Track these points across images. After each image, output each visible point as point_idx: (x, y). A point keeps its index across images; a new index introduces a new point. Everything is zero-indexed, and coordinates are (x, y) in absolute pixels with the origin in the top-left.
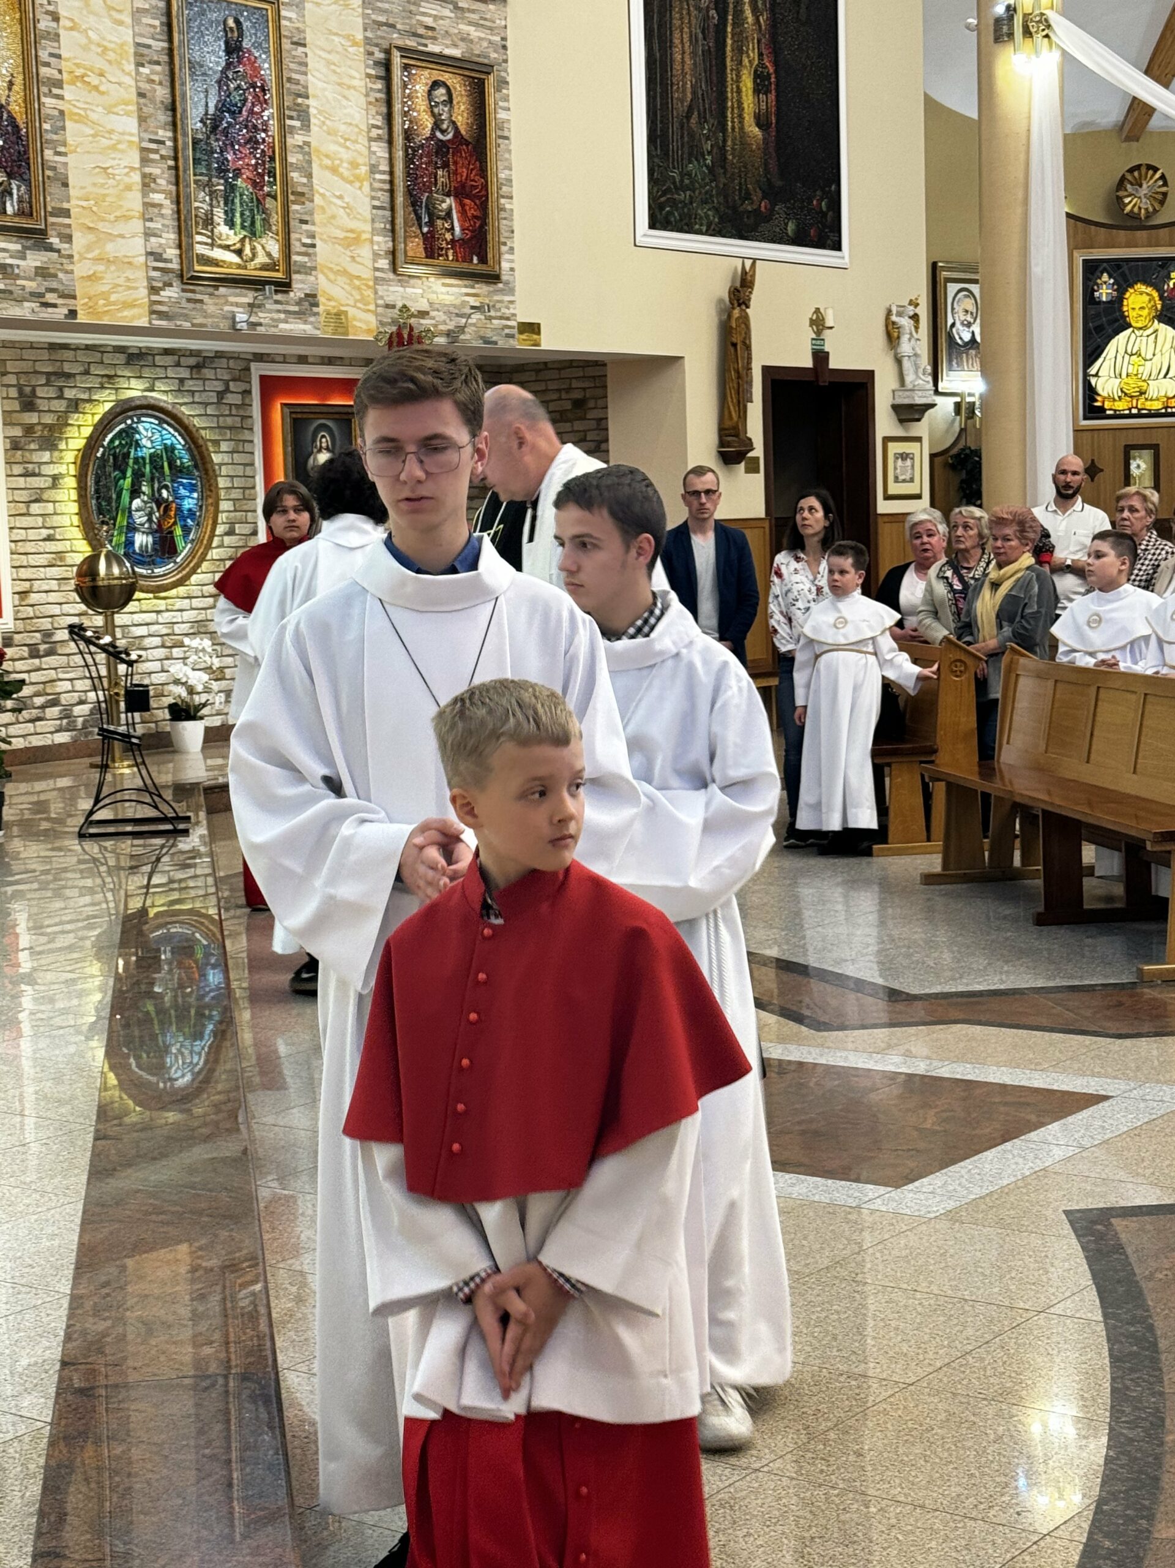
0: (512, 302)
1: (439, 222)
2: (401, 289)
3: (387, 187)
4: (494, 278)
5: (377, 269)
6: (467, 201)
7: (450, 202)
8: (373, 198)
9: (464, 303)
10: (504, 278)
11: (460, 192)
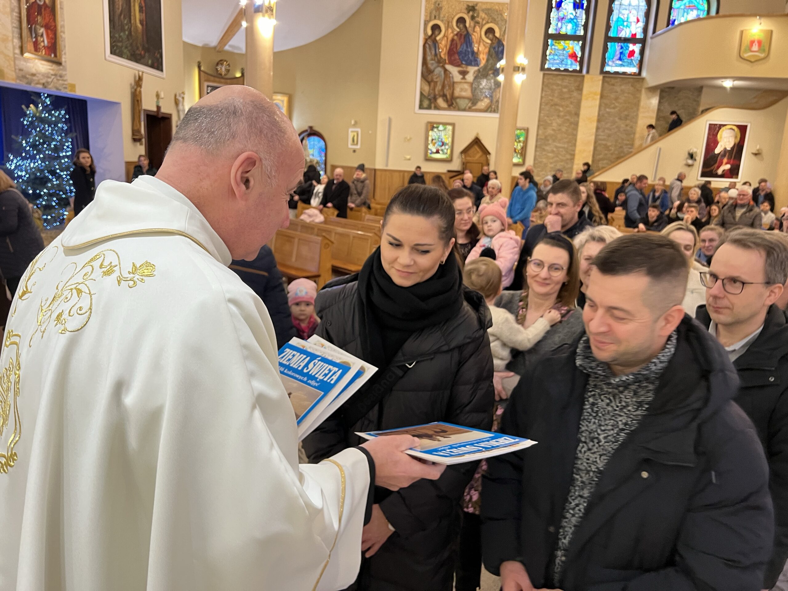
0: (66, 74)
1: (39, 38)
2: (25, 64)
3: (18, 19)
4: (59, 63)
5: (14, 54)
6: (49, 31)
7: (42, 30)
8: (12, 23)
9: (49, 73)
10: (63, 64)
11: (47, 27)
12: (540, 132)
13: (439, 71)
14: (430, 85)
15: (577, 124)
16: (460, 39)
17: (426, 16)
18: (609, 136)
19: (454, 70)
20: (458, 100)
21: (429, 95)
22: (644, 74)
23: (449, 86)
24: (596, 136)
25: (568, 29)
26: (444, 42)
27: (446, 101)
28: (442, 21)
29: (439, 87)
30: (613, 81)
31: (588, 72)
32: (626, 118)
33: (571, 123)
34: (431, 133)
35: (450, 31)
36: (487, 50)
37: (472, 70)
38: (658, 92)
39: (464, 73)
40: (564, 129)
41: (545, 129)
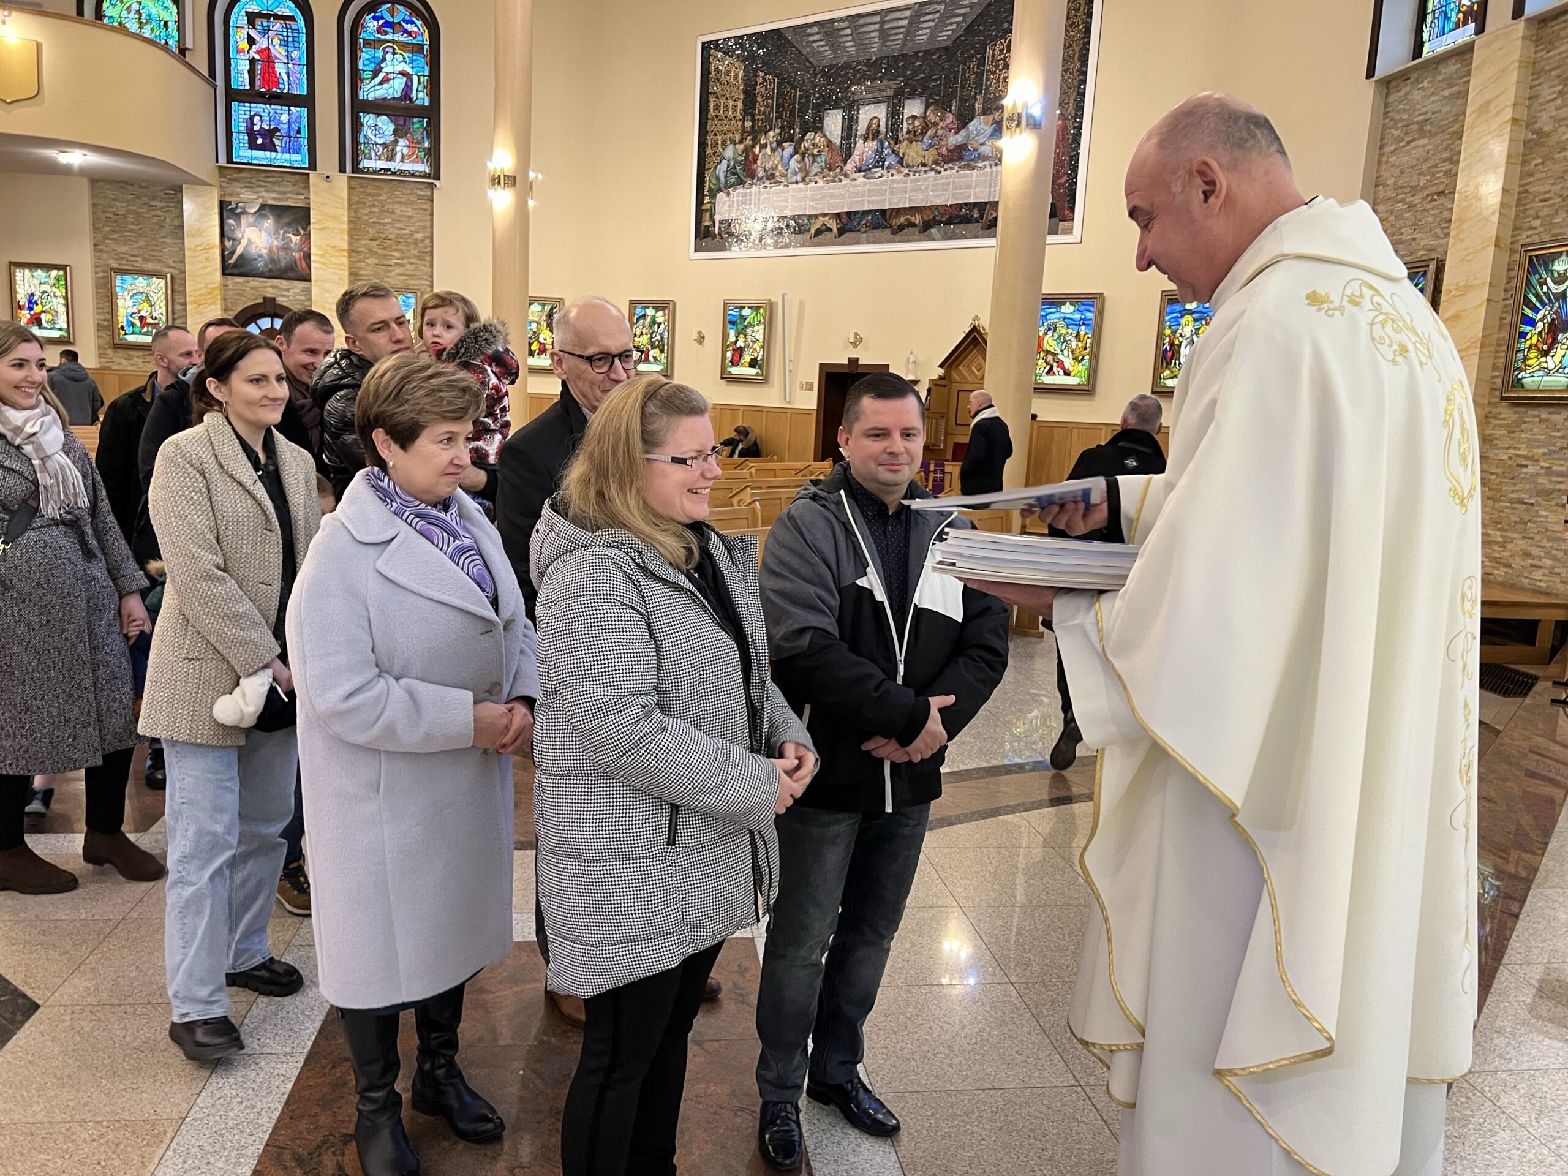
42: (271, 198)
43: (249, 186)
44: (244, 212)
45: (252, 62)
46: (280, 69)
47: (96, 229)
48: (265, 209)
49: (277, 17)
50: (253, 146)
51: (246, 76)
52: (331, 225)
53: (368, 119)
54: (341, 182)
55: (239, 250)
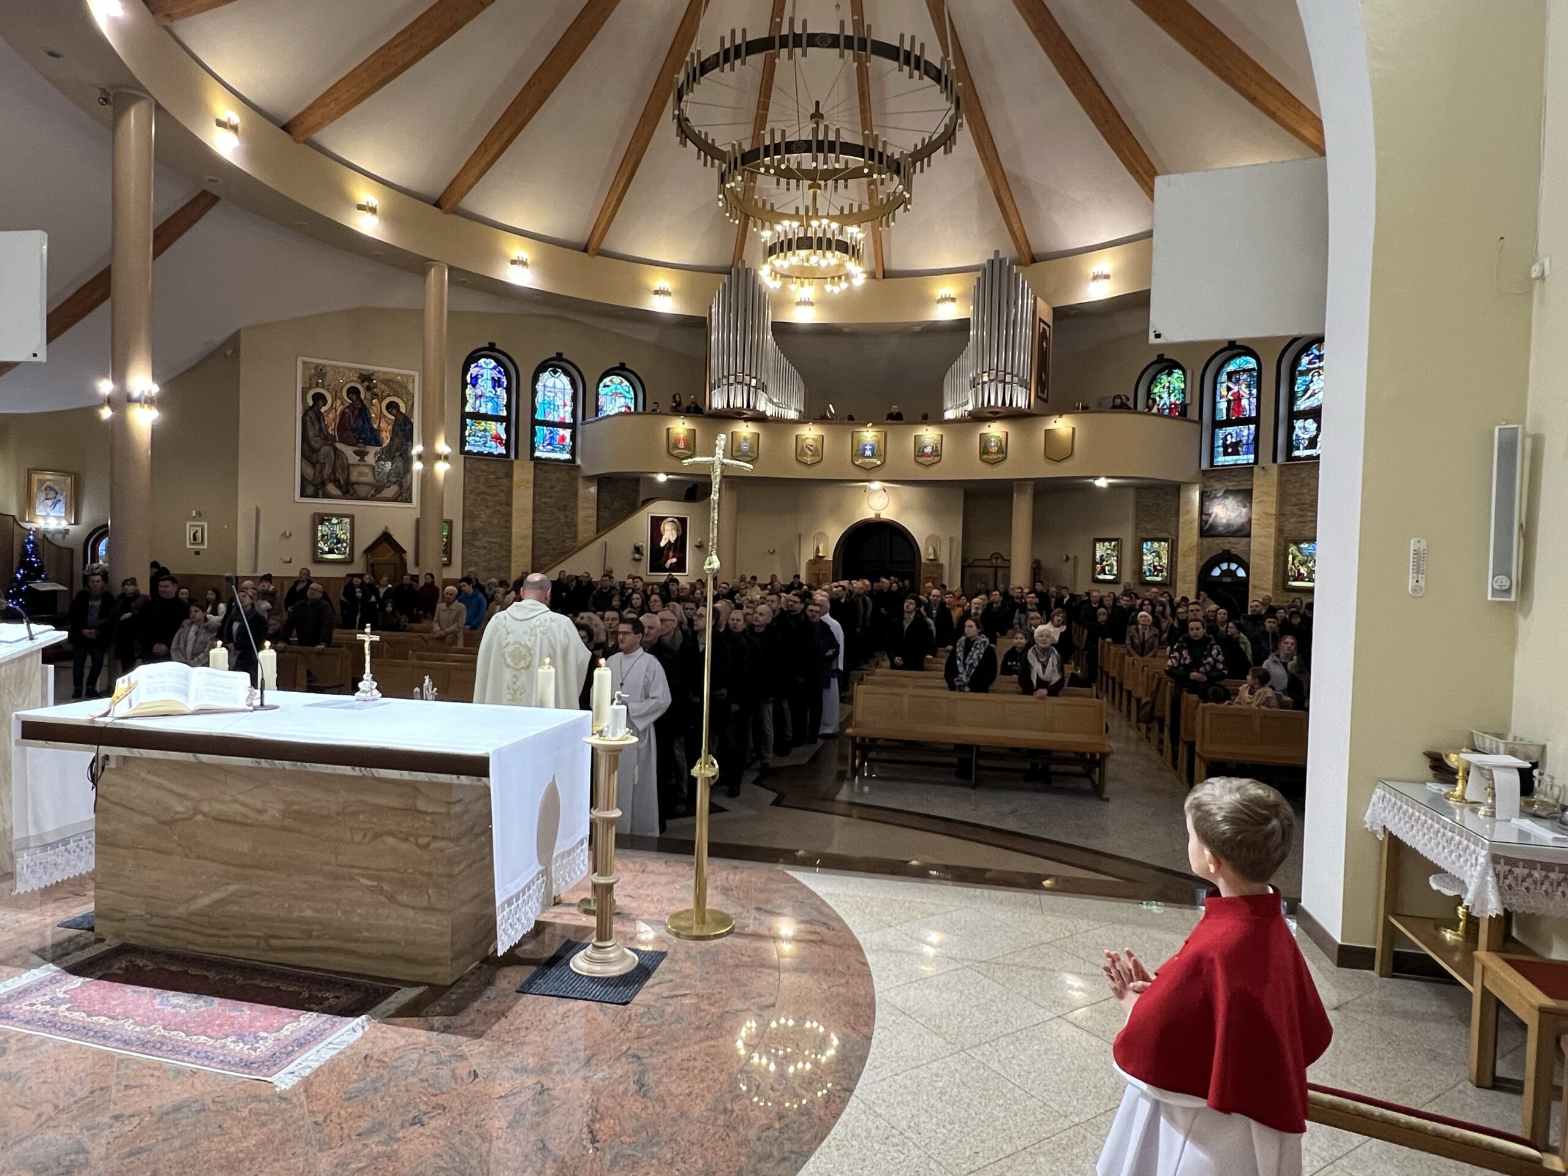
12: (467, 525)
13: (326, 449)
14: (314, 467)
15: (510, 515)
16: (353, 412)
17: (304, 383)
18: (548, 528)
19: (348, 451)
20: (356, 486)
21: (314, 479)
22: (579, 462)
23: (343, 469)
24: (534, 529)
25: (486, 408)
26: (331, 416)
27: (339, 486)
28: (328, 390)
29: (327, 470)
30: (546, 468)
31: (516, 457)
32: (565, 508)
33: (503, 515)
34: (320, 527)
35: (339, 402)
36: (390, 427)
37: (372, 450)
38: (596, 482)
39: (362, 454)
40: (495, 522)
41: (472, 521)
42: (1230, 485)
43: (1219, 480)
44: (1215, 497)
45: (1229, 402)
46: (1245, 402)
47: (1137, 516)
48: (1228, 493)
49: (1244, 371)
50: (1226, 454)
51: (1225, 411)
52: (1265, 498)
53: (1298, 424)
54: (1274, 469)
55: (1210, 521)
